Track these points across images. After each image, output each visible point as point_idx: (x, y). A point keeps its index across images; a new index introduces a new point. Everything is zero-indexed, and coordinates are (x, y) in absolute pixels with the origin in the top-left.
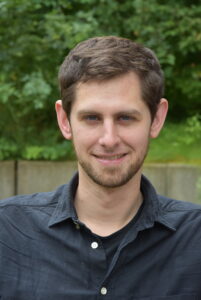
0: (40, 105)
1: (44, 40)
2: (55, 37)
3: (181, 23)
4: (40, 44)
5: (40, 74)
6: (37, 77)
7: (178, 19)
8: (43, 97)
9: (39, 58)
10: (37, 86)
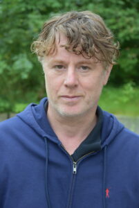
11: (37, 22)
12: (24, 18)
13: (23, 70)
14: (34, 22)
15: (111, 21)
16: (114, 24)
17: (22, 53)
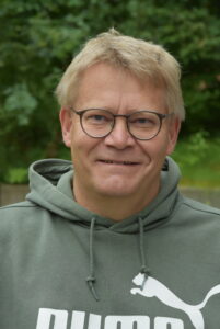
0: (24, 121)
1: (28, 48)
2: (42, 44)
3: (181, 28)
4: (24, 51)
5: (24, 86)
6: (20, 89)
7: (178, 24)
8: (29, 112)
9: (23, 68)
10: (21, 100)
11: (44, 30)
12: (21, 24)
13: (22, 110)
14: (39, 31)
15: (167, 29)
16: (171, 34)
17: (20, 82)
